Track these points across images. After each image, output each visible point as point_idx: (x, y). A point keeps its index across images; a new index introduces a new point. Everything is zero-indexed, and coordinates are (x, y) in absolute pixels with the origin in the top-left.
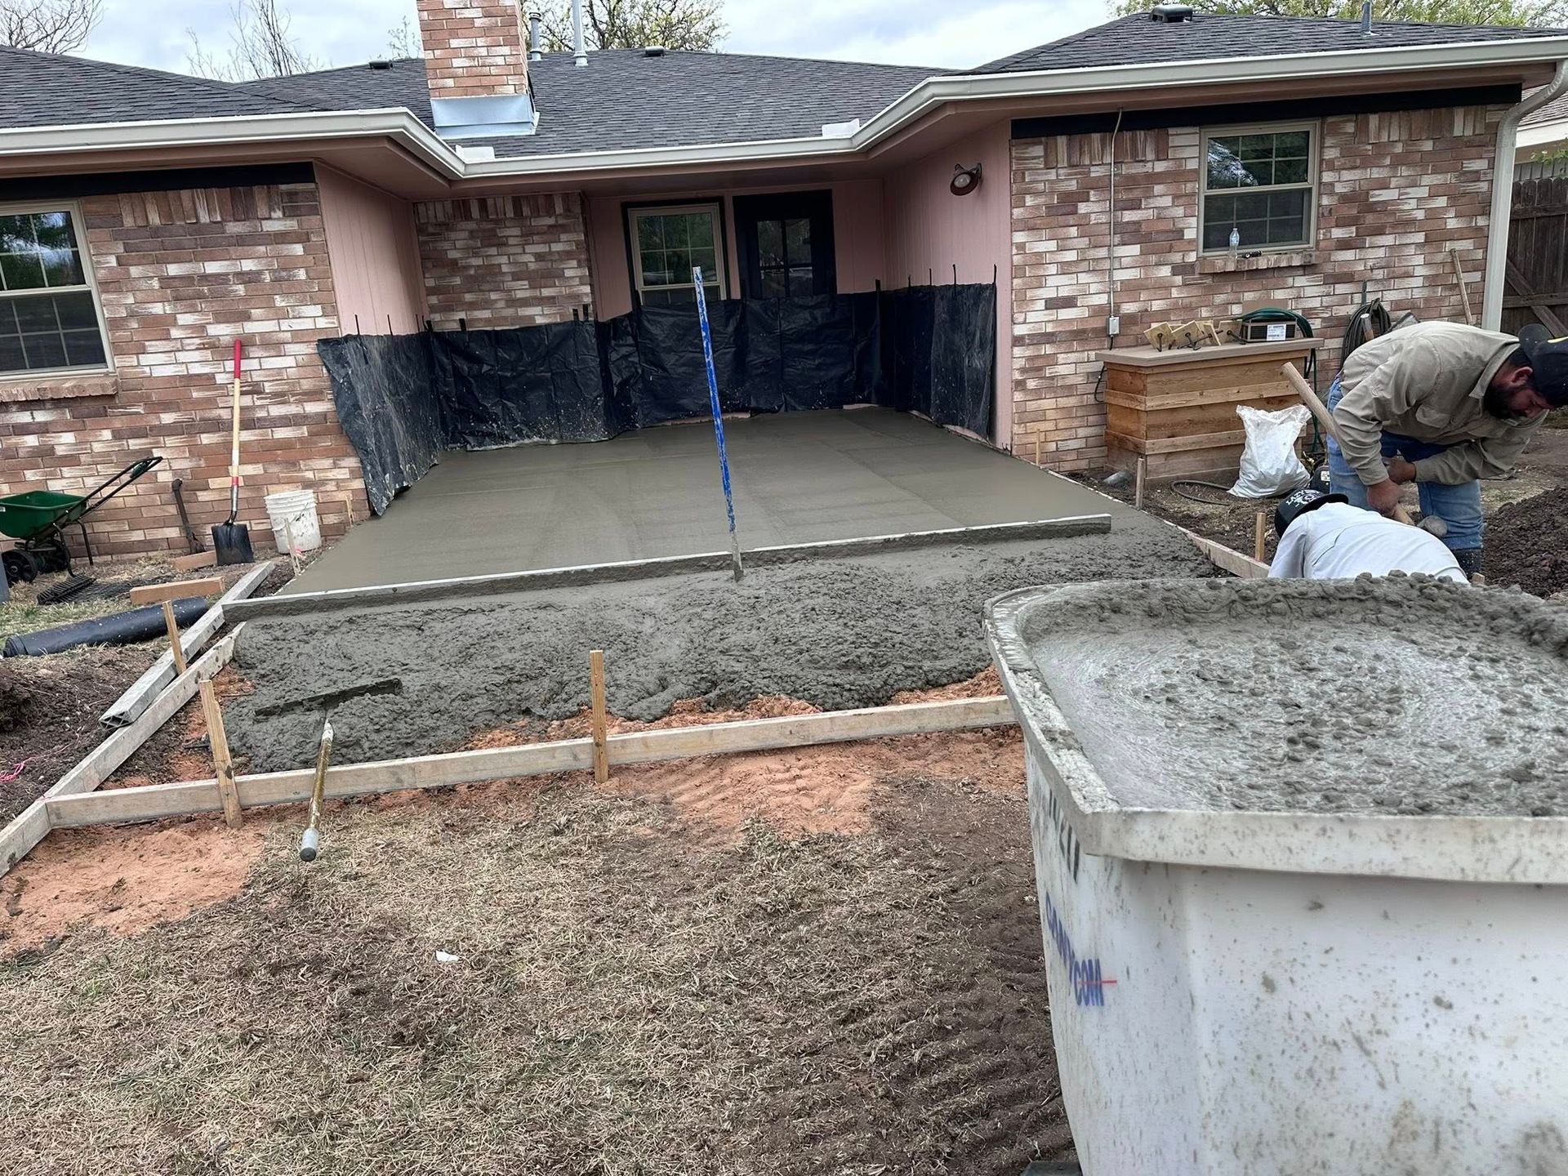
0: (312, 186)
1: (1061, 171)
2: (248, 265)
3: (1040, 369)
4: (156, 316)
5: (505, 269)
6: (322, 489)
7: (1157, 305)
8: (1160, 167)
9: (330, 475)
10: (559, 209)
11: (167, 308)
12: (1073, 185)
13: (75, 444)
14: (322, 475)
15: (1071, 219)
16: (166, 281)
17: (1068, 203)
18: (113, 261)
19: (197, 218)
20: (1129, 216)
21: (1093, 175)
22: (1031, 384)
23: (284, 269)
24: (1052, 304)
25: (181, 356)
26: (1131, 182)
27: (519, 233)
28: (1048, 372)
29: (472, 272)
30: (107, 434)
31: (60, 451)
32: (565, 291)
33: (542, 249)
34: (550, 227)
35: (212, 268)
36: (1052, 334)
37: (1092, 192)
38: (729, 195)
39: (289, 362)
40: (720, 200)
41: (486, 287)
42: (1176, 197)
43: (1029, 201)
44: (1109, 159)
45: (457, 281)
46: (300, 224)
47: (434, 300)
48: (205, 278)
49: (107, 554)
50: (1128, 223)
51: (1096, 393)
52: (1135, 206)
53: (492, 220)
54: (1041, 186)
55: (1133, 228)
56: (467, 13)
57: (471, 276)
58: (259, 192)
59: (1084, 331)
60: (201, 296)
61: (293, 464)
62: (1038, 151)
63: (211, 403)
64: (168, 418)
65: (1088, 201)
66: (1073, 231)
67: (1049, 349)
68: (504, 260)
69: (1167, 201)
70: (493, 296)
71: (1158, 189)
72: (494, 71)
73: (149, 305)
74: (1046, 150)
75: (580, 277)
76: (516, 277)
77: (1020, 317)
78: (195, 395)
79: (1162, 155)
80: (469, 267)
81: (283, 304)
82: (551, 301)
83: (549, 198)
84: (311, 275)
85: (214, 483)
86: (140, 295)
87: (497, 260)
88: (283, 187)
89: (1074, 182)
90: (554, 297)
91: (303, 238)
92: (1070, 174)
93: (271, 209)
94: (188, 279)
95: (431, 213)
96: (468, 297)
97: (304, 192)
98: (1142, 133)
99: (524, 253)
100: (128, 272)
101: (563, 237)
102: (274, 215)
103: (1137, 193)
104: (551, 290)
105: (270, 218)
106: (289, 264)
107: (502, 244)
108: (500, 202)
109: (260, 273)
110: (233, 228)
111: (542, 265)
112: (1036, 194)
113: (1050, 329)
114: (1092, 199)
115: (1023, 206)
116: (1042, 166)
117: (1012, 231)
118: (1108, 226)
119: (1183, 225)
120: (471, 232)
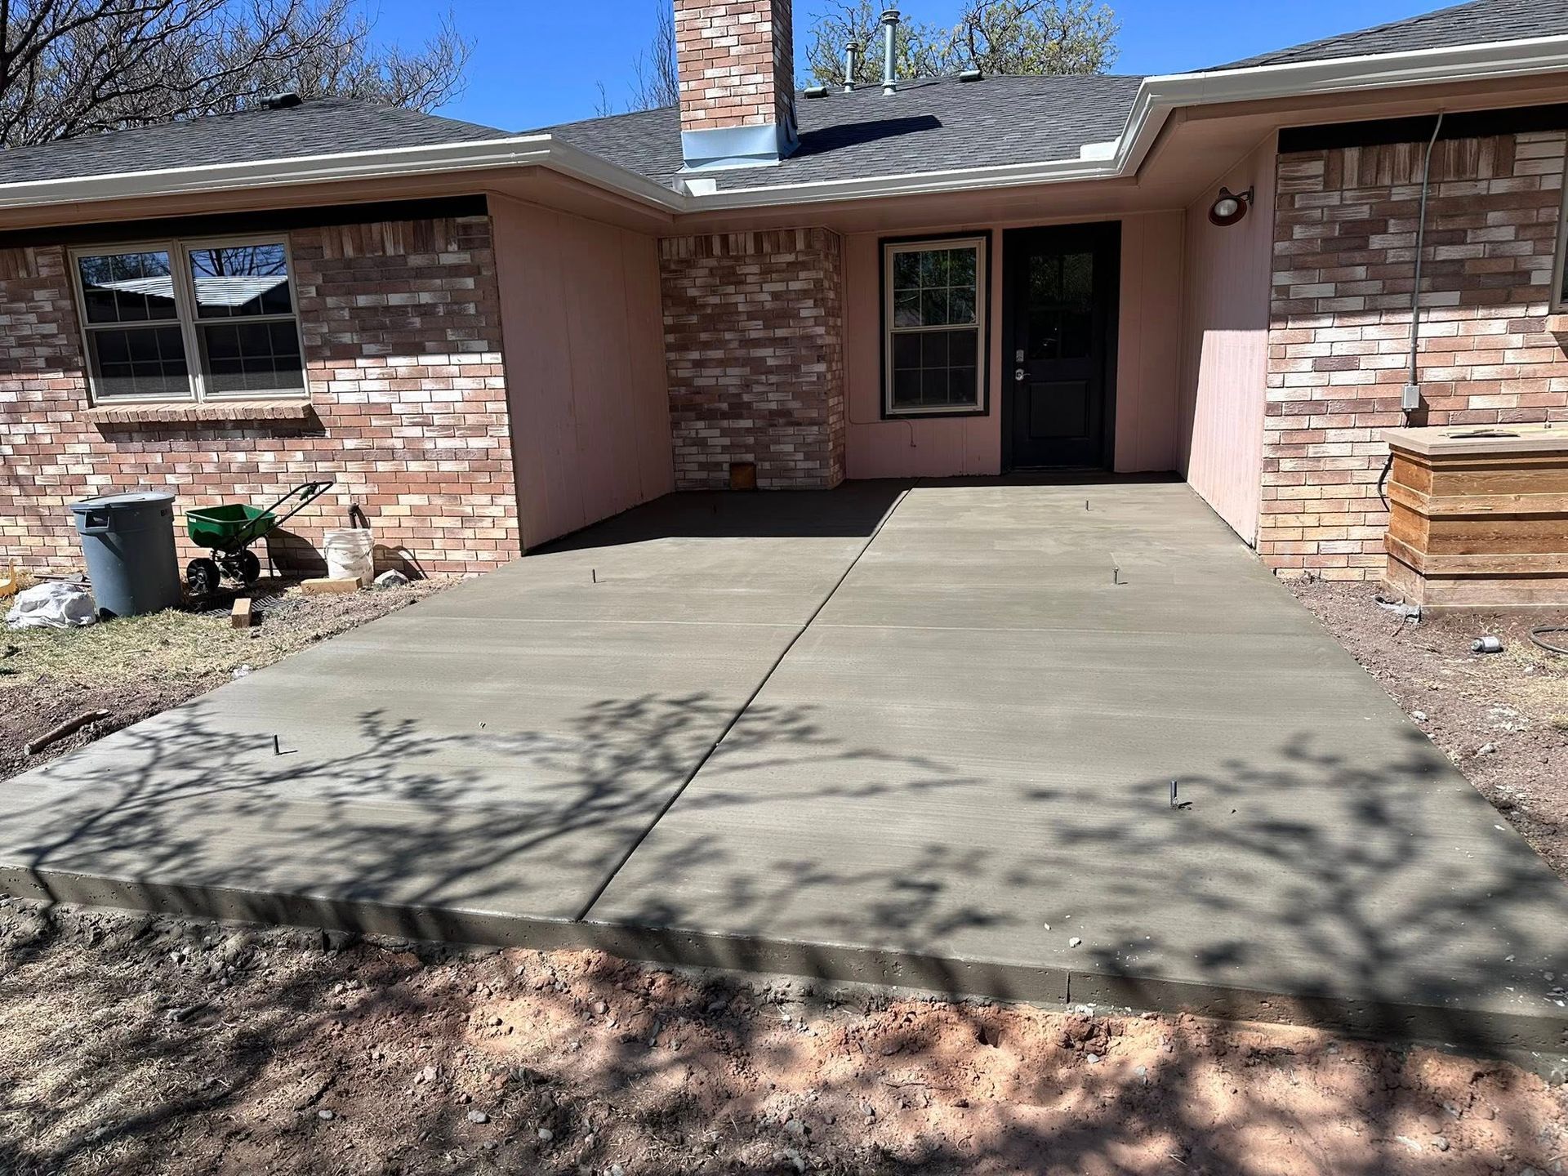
0: (485, 219)
1: (1347, 194)
2: (425, 298)
3: (1300, 446)
4: (346, 345)
5: (741, 308)
6: (480, 525)
7: (1484, 373)
8: (1500, 186)
9: (487, 511)
10: (800, 245)
11: (355, 337)
12: (1364, 212)
13: (275, 463)
14: (478, 511)
15: (1358, 256)
16: (355, 311)
17: (1355, 236)
18: (313, 291)
19: (384, 251)
20: (1445, 253)
21: (1394, 198)
22: (1286, 465)
23: (456, 303)
24: (1321, 365)
25: (365, 385)
26: (1453, 207)
27: (758, 271)
28: (1311, 451)
29: (709, 311)
30: (299, 456)
31: (263, 468)
32: (799, 332)
33: (780, 287)
34: (789, 264)
35: (395, 299)
36: (1320, 402)
37: (1392, 221)
38: (998, 229)
39: (456, 395)
40: (988, 233)
41: (721, 326)
42: (1521, 227)
43: (1298, 232)
44: (1419, 176)
45: (694, 319)
46: (472, 257)
47: (670, 338)
48: (388, 309)
49: (295, 568)
50: (1443, 262)
51: (1381, 483)
52: (1457, 238)
53: (732, 257)
54: (1317, 213)
55: (1452, 268)
56: (724, 42)
57: (708, 315)
58: (438, 225)
59: (1368, 401)
60: (383, 327)
61: (455, 497)
62: (1317, 168)
63: (387, 432)
64: (350, 444)
65: (1385, 232)
66: (1361, 272)
67: (1315, 422)
68: (741, 298)
69: (1508, 233)
70: (728, 336)
71: (1493, 217)
72: (746, 100)
73: (341, 335)
74: (1327, 166)
75: (816, 317)
76: (751, 316)
77: (1275, 381)
78: (374, 423)
79: (1502, 168)
80: (704, 306)
81: (454, 338)
82: (784, 341)
83: (791, 233)
84: (480, 309)
85: (386, 510)
86: (333, 324)
87: (734, 299)
88: (460, 220)
89: (1366, 208)
90: (786, 339)
91: (474, 271)
92: (1362, 198)
93: (448, 243)
94: (372, 309)
95: (674, 249)
96: (704, 336)
97: (478, 224)
98: (1475, 141)
99: (762, 291)
100: (325, 303)
101: (802, 275)
102: (450, 248)
103: (1460, 223)
104: (784, 330)
105: (447, 252)
106: (460, 297)
107: (740, 282)
108: (741, 237)
109: (434, 305)
110: (416, 260)
111: (778, 304)
112: (1309, 223)
113: (1318, 395)
114: (1391, 230)
115: (1290, 238)
116: (1320, 188)
117: (1272, 271)
118: (1412, 266)
119: (1526, 267)
120: (711, 269)
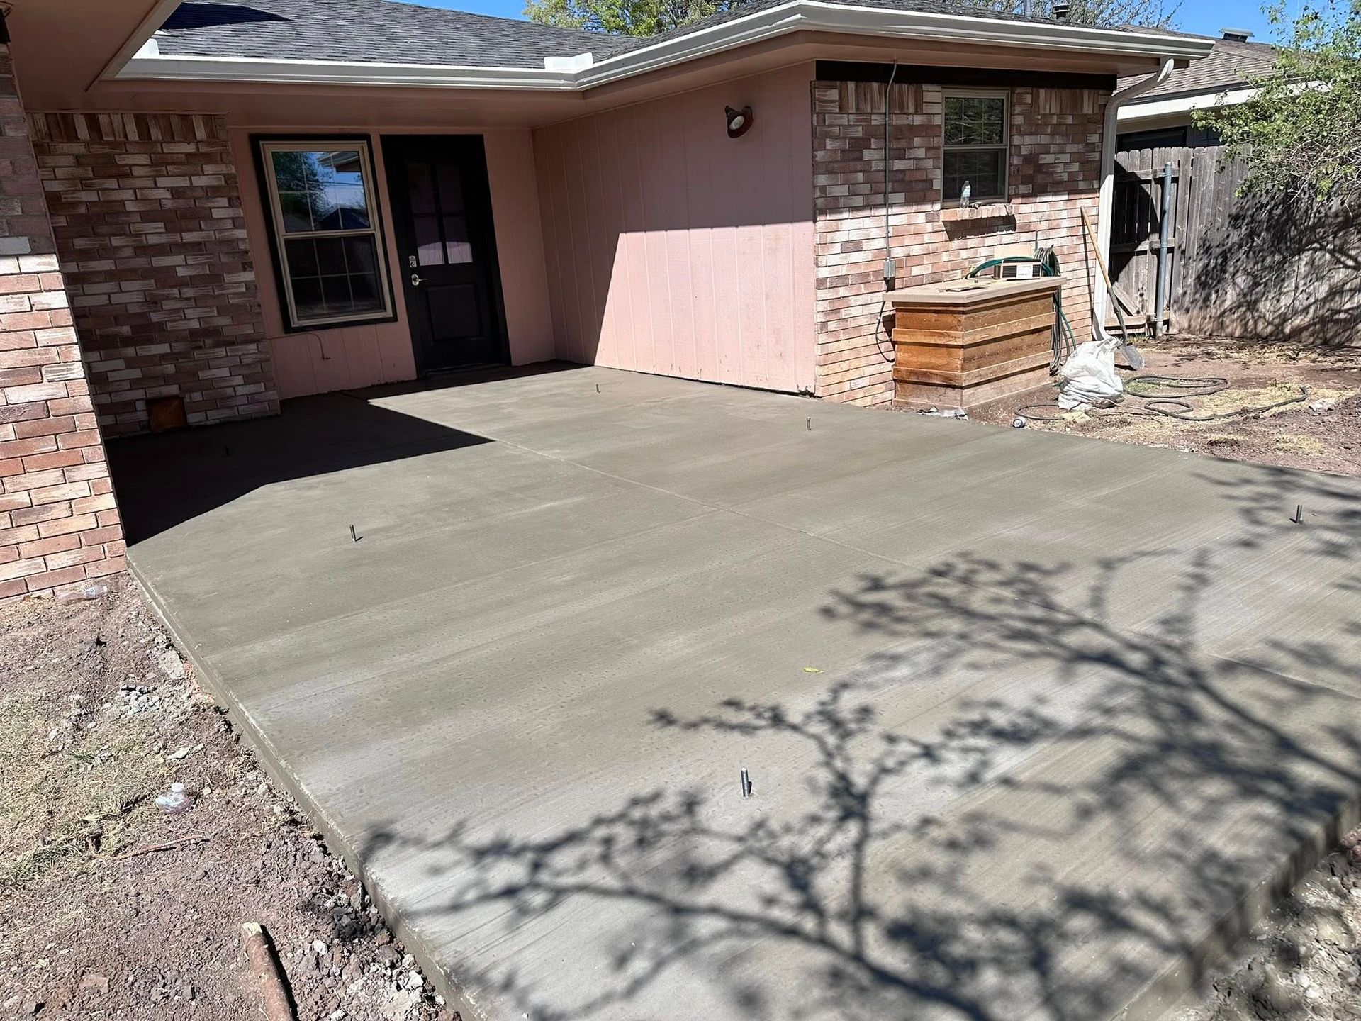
1: (851, 117)
3: (837, 311)
5: (130, 207)
7: (916, 250)
8: (918, 120)
9: (58, 494)
10: (201, 133)
12: (858, 132)
15: (859, 165)
17: (856, 149)
20: (898, 165)
21: (873, 123)
22: (832, 326)
24: (847, 247)
26: (900, 133)
27: (147, 161)
28: (843, 314)
29: (83, 210)
32: (214, 236)
33: (180, 182)
34: (188, 155)
36: (845, 277)
37: (873, 140)
38: (376, 133)
40: (366, 137)
41: (103, 230)
42: (928, 149)
43: (829, 144)
44: (884, 108)
50: (896, 171)
52: (902, 155)
53: (108, 143)
54: (837, 130)
55: (899, 176)
57: (82, 215)
59: (868, 273)
62: (833, 94)
65: (870, 148)
66: (860, 177)
67: (843, 292)
68: (128, 195)
69: (921, 153)
70: (116, 242)
71: (917, 141)
74: (840, 94)
75: (233, 219)
76: (146, 217)
77: (822, 261)
79: (919, 108)
80: (77, 204)
82: (197, 247)
83: (186, 118)
87: (117, 196)
89: (860, 128)
90: (199, 243)
92: (858, 121)
98: (906, 86)
99: (156, 187)
101: (208, 169)
103: (903, 144)
104: (195, 234)
107: (124, 174)
108: (116, 119)
111: (180, 203)
112: (834, 138)
113: (843, 271)
114: (873, 147)
115: (825, 149)
116: (837, 110)
117: (814, 173)
118: (883, 173)
119: (930, 176)
120: (77, 157)
